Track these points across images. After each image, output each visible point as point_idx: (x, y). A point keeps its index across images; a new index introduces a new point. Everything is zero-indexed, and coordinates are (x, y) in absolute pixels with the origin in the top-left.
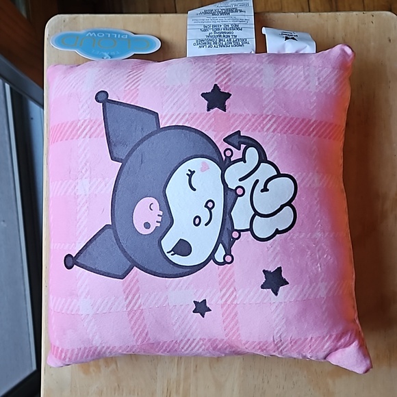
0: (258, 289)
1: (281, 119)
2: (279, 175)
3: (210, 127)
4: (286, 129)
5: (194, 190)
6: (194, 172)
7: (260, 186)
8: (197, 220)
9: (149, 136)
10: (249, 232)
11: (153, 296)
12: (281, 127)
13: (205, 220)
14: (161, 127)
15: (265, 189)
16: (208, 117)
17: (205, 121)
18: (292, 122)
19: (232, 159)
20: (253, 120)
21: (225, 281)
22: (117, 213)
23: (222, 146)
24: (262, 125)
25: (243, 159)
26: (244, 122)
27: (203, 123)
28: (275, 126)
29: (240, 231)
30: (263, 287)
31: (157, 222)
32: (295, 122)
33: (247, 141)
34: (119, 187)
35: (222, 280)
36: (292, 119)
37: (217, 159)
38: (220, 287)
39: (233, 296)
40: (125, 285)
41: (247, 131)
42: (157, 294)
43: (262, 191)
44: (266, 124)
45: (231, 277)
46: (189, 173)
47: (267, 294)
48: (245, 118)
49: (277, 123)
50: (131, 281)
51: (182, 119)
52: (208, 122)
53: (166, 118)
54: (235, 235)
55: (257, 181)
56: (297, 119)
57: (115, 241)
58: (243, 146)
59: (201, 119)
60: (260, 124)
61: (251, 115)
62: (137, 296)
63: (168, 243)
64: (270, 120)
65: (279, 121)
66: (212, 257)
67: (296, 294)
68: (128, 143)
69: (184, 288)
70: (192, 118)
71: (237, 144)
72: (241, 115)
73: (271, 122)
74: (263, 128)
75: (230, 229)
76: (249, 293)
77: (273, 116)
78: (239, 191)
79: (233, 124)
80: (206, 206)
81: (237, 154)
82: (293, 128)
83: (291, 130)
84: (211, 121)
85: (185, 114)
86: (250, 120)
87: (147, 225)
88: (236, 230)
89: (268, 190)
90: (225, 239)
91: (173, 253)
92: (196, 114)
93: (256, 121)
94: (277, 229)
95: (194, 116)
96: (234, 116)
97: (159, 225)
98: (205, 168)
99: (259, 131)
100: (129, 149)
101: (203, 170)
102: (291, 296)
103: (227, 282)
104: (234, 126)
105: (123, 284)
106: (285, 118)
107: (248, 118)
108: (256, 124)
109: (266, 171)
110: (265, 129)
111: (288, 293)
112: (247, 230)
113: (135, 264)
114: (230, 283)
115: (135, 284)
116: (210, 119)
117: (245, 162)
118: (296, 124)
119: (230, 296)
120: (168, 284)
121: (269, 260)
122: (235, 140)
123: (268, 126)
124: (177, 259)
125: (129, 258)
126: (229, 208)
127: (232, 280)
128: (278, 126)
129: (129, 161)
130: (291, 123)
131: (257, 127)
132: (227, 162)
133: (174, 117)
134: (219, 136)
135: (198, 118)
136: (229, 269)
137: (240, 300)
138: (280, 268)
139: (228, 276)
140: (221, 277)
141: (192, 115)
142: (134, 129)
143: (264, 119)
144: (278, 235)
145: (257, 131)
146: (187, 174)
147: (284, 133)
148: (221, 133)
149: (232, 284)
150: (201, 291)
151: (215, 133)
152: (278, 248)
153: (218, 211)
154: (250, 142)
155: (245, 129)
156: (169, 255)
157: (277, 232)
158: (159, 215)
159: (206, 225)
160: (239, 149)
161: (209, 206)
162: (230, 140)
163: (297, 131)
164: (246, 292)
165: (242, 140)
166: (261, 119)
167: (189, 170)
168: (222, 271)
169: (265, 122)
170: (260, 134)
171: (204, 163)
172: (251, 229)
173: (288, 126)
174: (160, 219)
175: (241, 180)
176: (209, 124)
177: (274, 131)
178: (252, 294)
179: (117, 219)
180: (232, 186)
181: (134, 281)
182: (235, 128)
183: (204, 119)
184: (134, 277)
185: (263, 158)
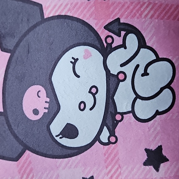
0: (141, 167)
1: (157, 6)
2: (158, 59)
3: (91, 15)
4: (162, 15)
5: (78, 77)
6: (77, 59)
7: (141, 70)
8: (82, 105)
9: (35, 26)
10: (131, 114)
11: (45, 175)
12: (157, 13)
13: (89, 105)
14: (45, 17)
15: (145, 74)
16: (89, 6)
17: (86, 10)
18: (168, 8)
19: (114, 45)
20: (131, 7)
21: (110, 159)
22: (8, 101)
23: (103, 34)
24: (140, 12)
25: (124, 46)
26: (123, 10)
27: (85, 12)
28: (152, 12)
29: (122, 114)
30: (145, 164)
31: (45, 108)
32: (170, 8)
33: (127, 27)
34: (9, 76)
35: (107, 158)
36: (167, 5)
37: (99, 46)
38: (106, 164)
39: (118, 173)
40: (20, 166)
41: (127, 17)
42: (49, 173)
43: (143, 75)
44: (144, 11)
45: (115, 156)
46: (73, 61)
47: (149, 171)
48: (123, 6)
49: (154, 9)
50: (25, 163)
51: (64, 8)
52: (89, 10)
53: (50, 9)
54: (118, 117)
55: (138, 66)
56: (172, 6)
57: (7, 127)
58: (123, 33)
59: (82, 8)
60: (138, 11)
61: (129, 3)
62: (31, 175)
63: (56, 128)
64: (147, 7)
65: (155, 8)
66: (97, 138)
67: (175, 170)
68: (15, 34)
69: (73, 167)
70: (74, 7)
71: (117, 31)
72: (120, 3)
73: (148, 9)
74: (141, 15)
75: (113, 112)
76: (132, 169)
77: (150, 3)
78: (121, 77)
79: (112, 12)
80: (90, 92)
81: (118, 41)
82: (169, 14)
83: (167, 16)
84: (92, 10)
85: (67, 5)
86: (128, 7)
87: (36, 112)
88: (119, 113)
89: (148, 74)
90: (109, 122)
91: (61, 136)
92: (77, 3)
93: (134, 8)
94: (157, 111)
95: (75, 6)
96: (113, 4)
97: (46, 111)
98: (87, 55)
99: (138, 18)
100: (16, 40)
101: (86, 57)
102: (171, 172)
103: (112, 160)
104: (114, 14)
105: (18, 166)
106: (161, 5)
107: (126, 6)
108: (134, 11)
109: (146, 56)
110: (143, 16)
111: (168, 169)
112: (129, 112)
113: (27, 148)
114: (114, 161)
115: (28, 165)
116: (91, 7)
117: (125, 48)
118: (171, 10)
119: (115, 173)
120: (58, 164)
121: (151, 140)
122: (115, 27)
123: (146, 12)
124: (66, 142)
125: (21, 142)
126: (111, 93)
127: (117, 158)
128: (155, 13)
129: (17, 52)
130: (167, 10)
131: (135, 15)
132: (109, 49)
133: (57, 8)
134: (100, 24)
135: (80, 7)
136: (114, 149)
137: (124, 176)
138: (161, 146)
139: (113, 155)
140: (106, 156)
141: (73, 5)
142: (20, 20)
143: (141, 6)
144: (158, 116)
145: (136, 18)
146: (71, 62)
147: (161, 19)
148: (102, 21)
149: (116, 162)
150: (89, 168)
151: (96, 21)
152: (159, 128)
153: (102, 96)
154: (130, 28)
155: (124, 16)
156: (58, 139)
157: (158, 113)
158: (46, 102)
159: (91, 109)
160: (120, 36)
161: (93, 91)
162: (110, 27)
163: (172, 17)
164: (130, 169)
165: (122, 27)
166: (139, 6)
167: (73, 58)
168: (107, 151)
169: (142, 9)
170: (138, 20)
171: (86, 51)
172: (133, 112)
173: (164, 13)
174: (47, 105)
175: (122, 65)
176: (90, 13)
177: (151, 17)
178: (135, 170)
179: (8, 106)
180: (114, 71)
181: (27, 163)
182: (114, 16)
183: (85, 8)
184: (27, 159)
185: (142, 44)
